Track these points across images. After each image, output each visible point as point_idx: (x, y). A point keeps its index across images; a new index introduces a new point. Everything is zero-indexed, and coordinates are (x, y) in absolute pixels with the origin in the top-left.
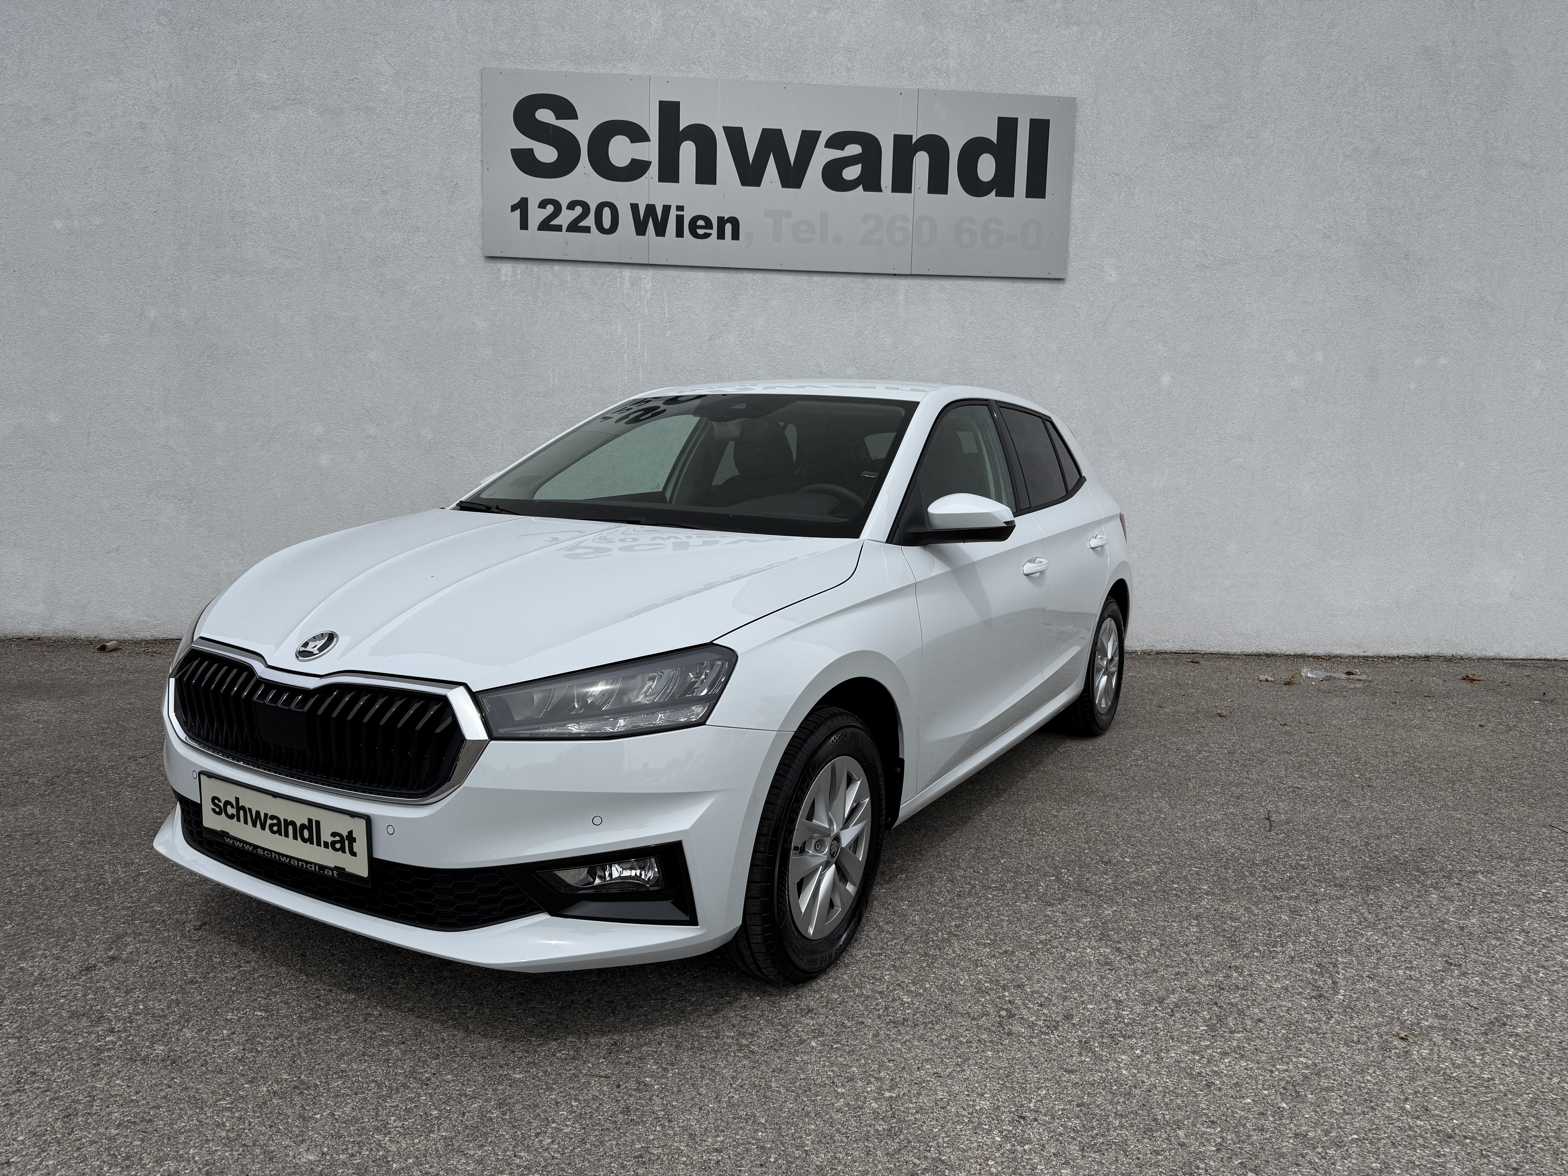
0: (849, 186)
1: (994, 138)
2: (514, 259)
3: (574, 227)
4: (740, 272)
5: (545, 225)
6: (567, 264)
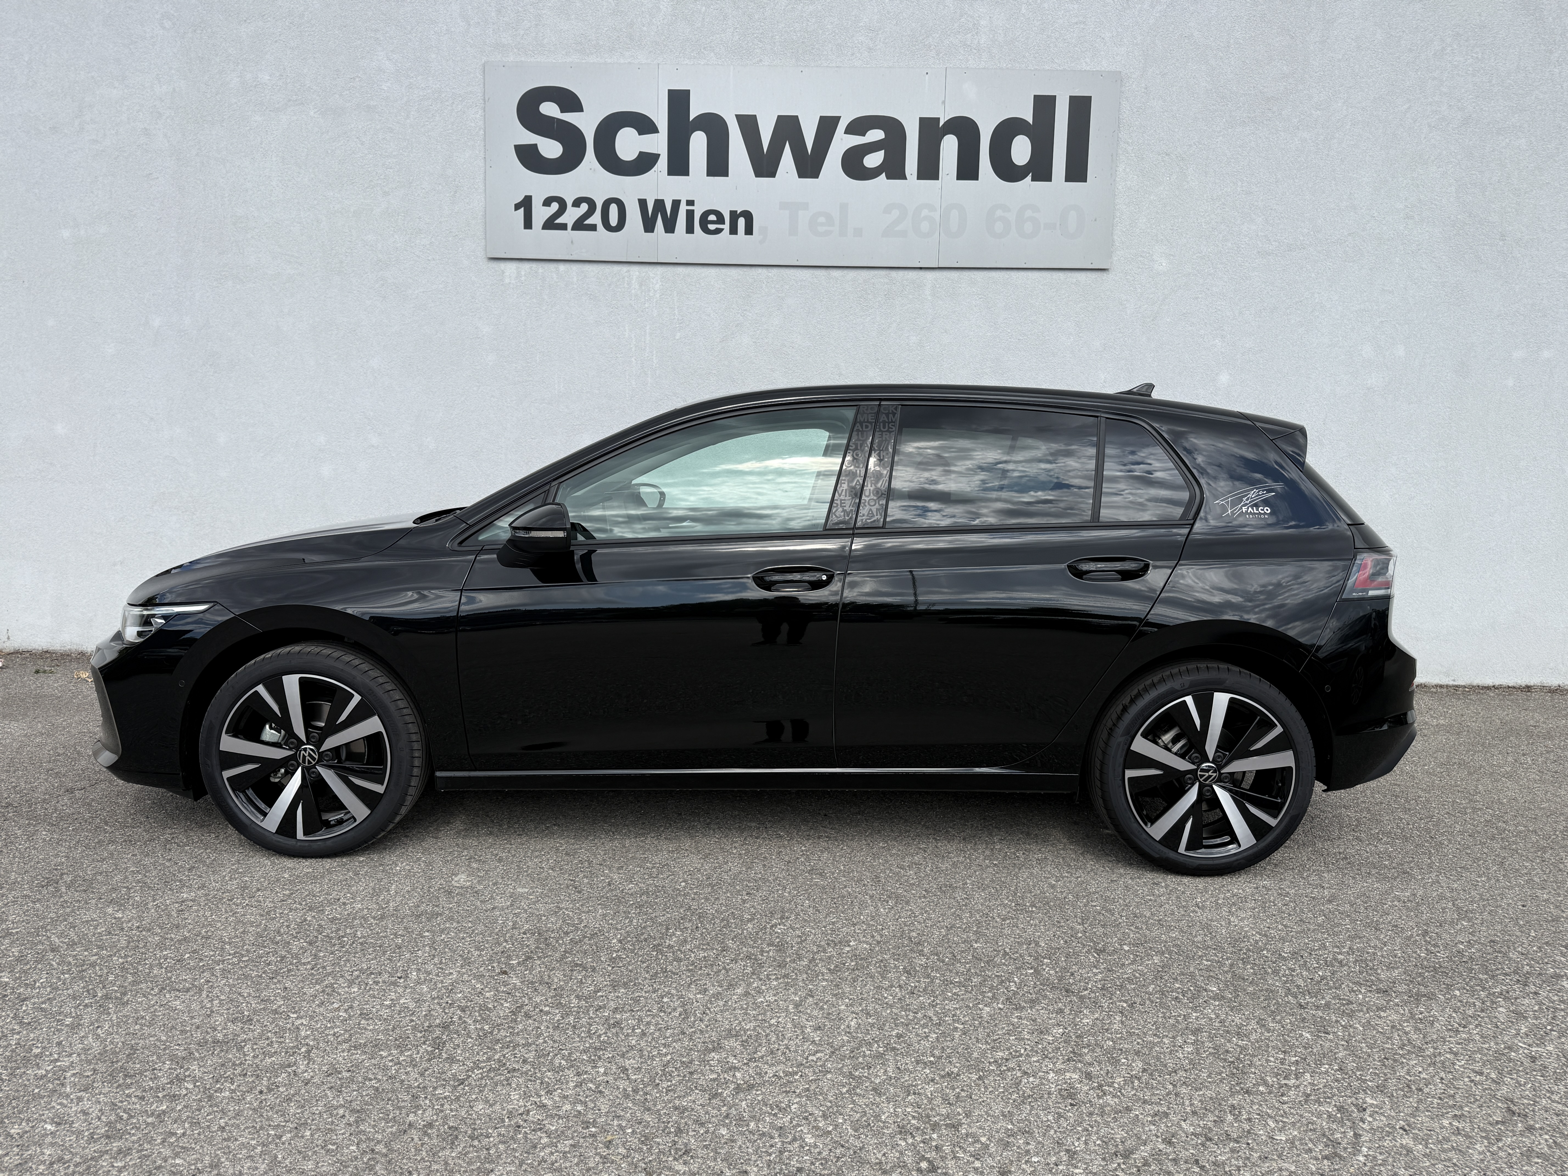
0: (871, 174)
1: (1030, 120)
2: (518, 259)
3: (580, 225)
4: (754, 269)
5: (550, 224)
6: (572, 264)
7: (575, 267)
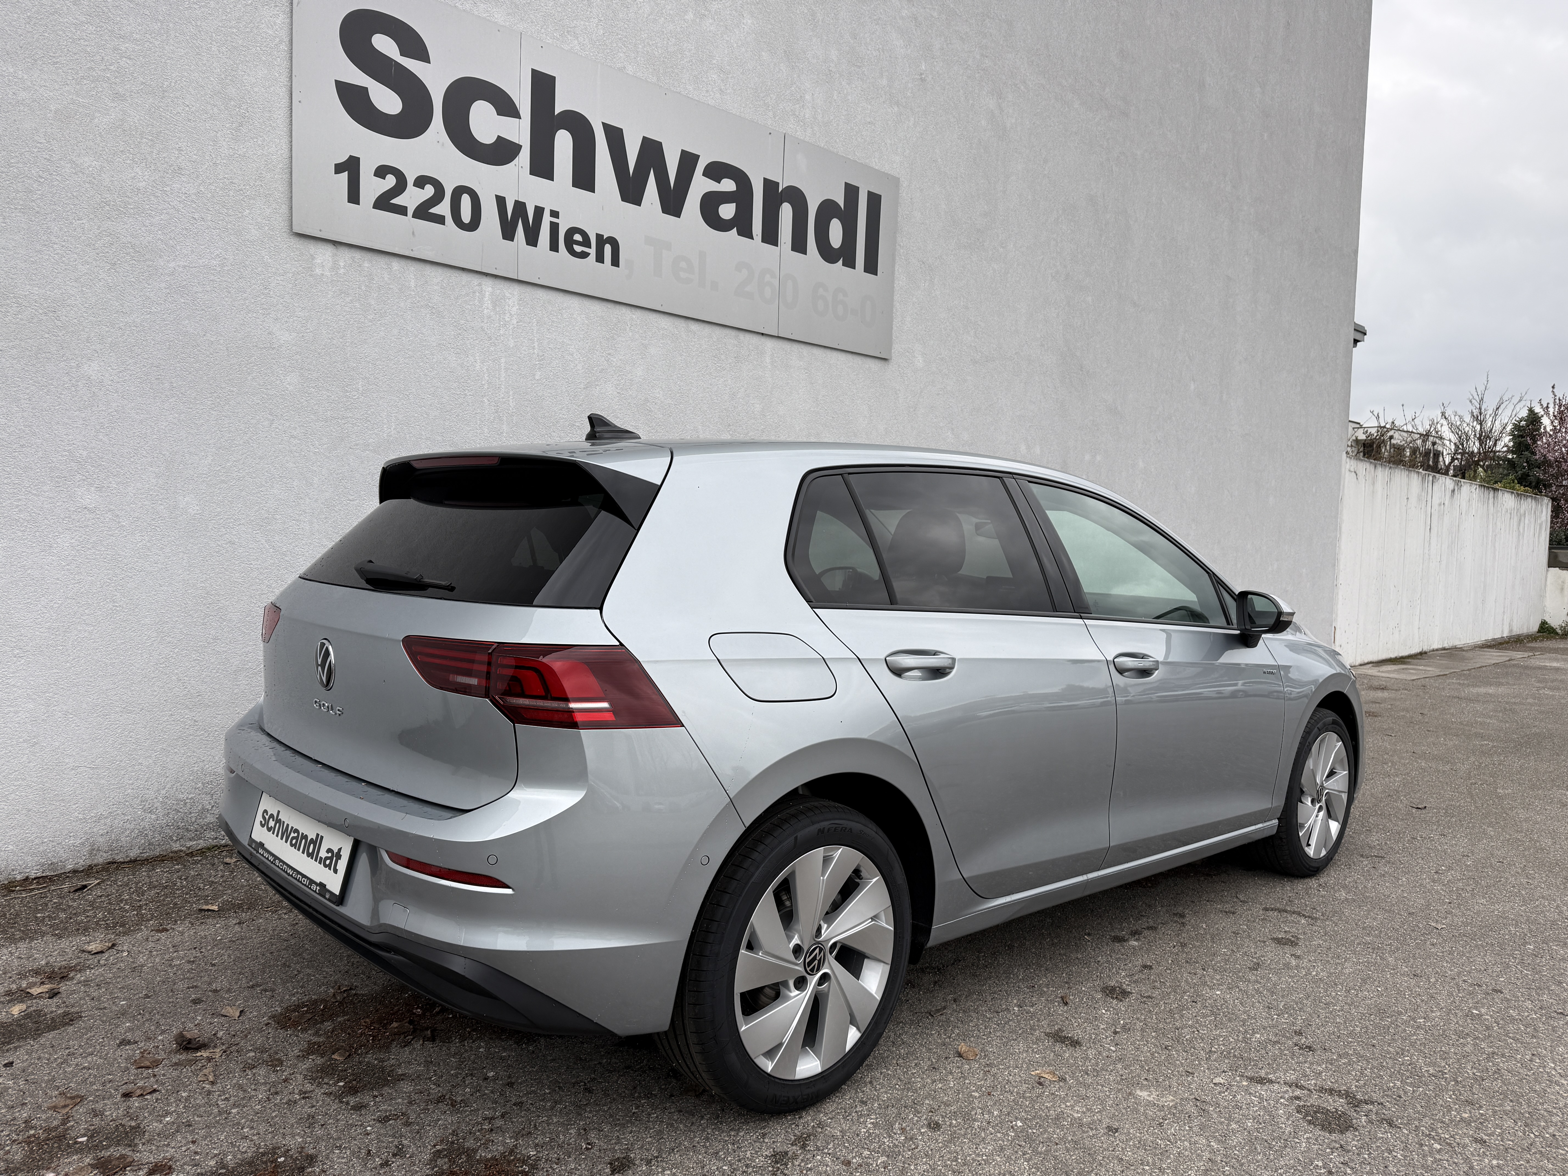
0: (724, 226)
1: (841, 204)
2: (336, 243)
3: (423, 212)
4: (618, 307)
5: (384, 203)
6: (410, 263)
7: (413, 267)
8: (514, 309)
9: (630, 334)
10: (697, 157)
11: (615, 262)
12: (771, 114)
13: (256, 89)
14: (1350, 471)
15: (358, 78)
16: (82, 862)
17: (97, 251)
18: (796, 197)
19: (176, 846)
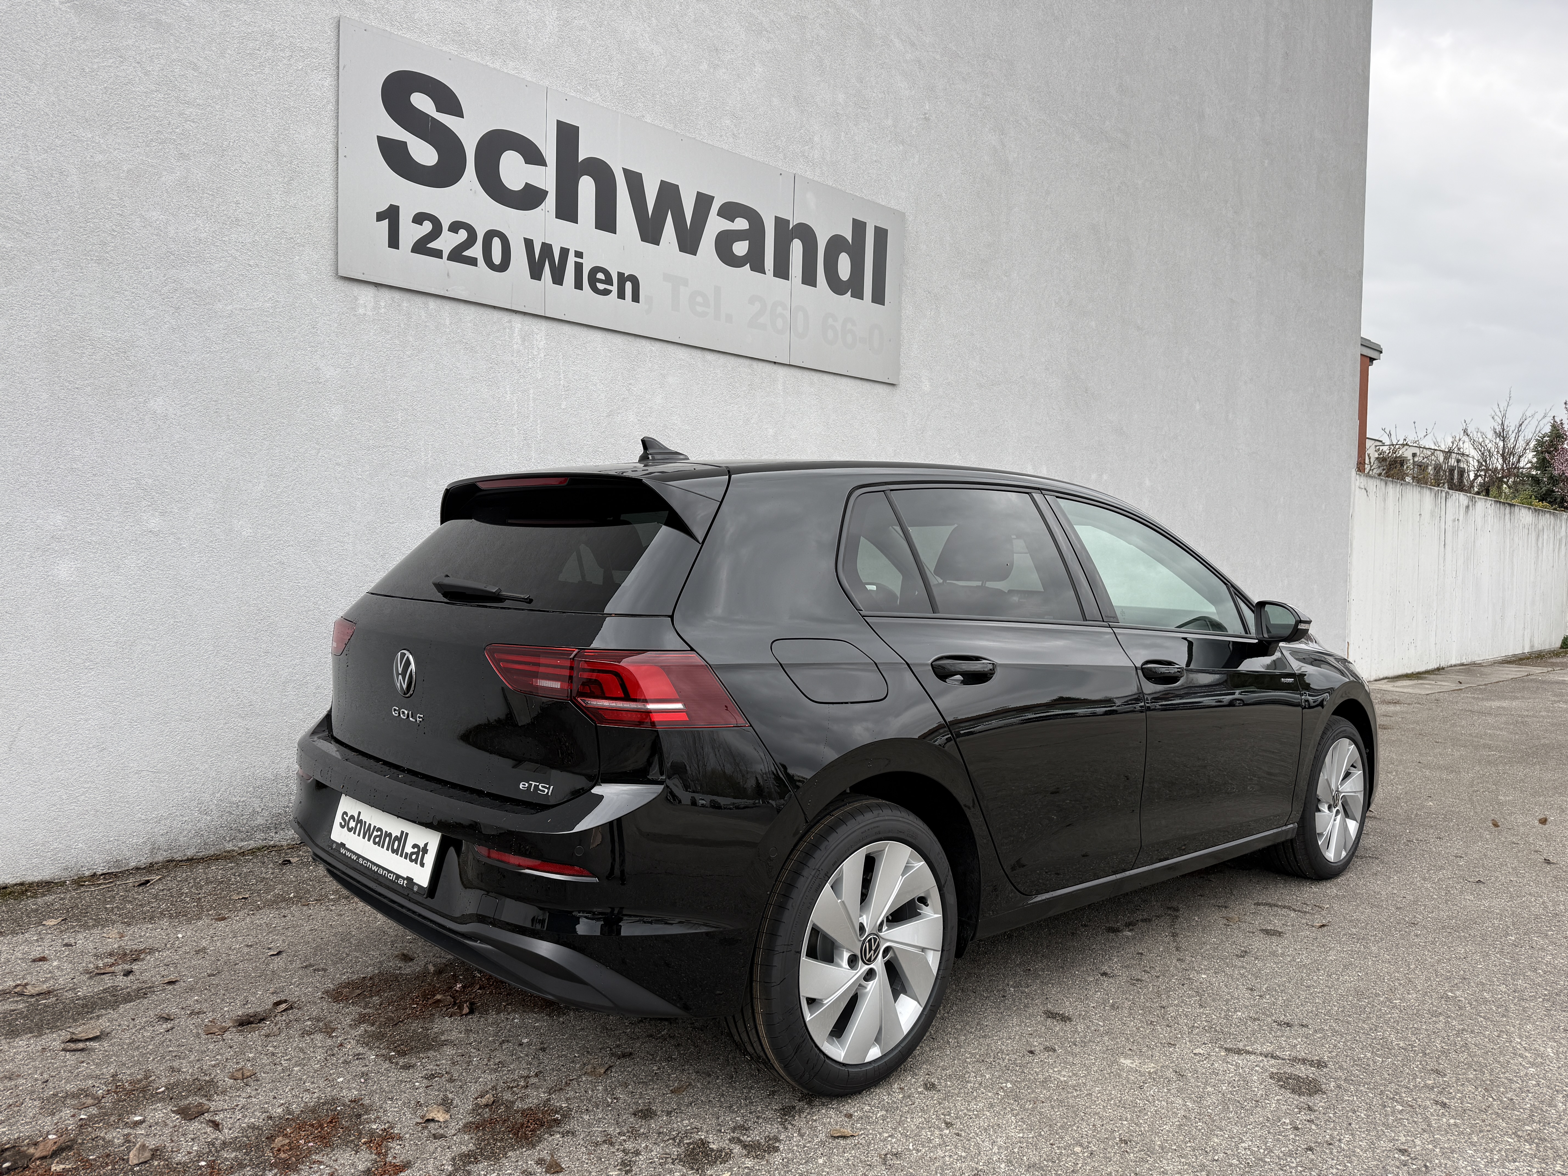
0: (738, 262)
1: (850, 239)
2: (377, 285)
3: (457, 255)
4: (638, 340)
5: (421, 247)
6: (445, 302)
7: (448, 306)
8: (542, 343)
9: (650, 365)
10: (712, 198)
11: (636, 298)
12: (781, 156)
13: (306, 146)
14: (1359, 488)
15: (397, 133)
16: (144, 861)
17: (163, 297)
18: (806, 233)
19: (229, 846)
